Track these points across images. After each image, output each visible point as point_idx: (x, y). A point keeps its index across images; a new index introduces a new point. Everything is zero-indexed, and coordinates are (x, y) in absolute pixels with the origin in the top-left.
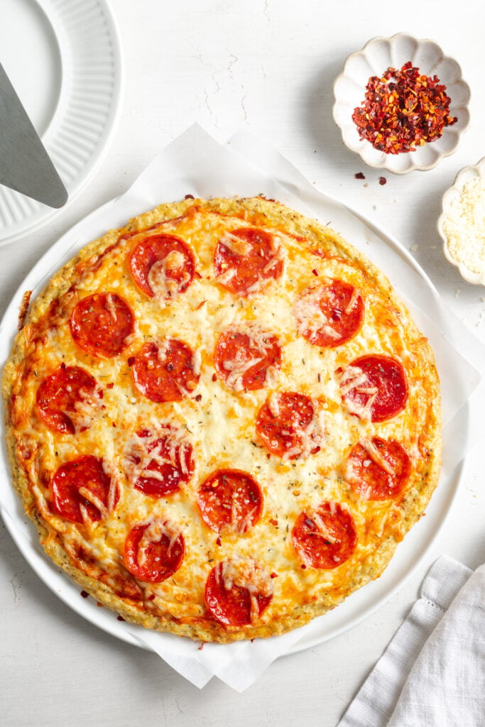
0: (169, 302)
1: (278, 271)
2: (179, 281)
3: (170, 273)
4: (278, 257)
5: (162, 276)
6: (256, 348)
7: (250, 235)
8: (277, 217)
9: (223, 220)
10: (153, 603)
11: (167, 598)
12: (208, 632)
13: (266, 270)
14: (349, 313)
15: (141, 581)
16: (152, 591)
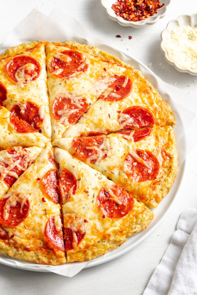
0: (26, 85)
1: (85, 69)
2: (31, 76)
3: (27, 72)
4: (85, 62)
5: (22, 74)
6: (75, 104)
7: (70, 54)
8: (83, 48)
9: (56, 48)
10: (13, 240)
11: (22, 236)
12: (45, 257)
13: (79, 69)
14: (125, 87)
15: (6, 227)
16: (12, 233)
